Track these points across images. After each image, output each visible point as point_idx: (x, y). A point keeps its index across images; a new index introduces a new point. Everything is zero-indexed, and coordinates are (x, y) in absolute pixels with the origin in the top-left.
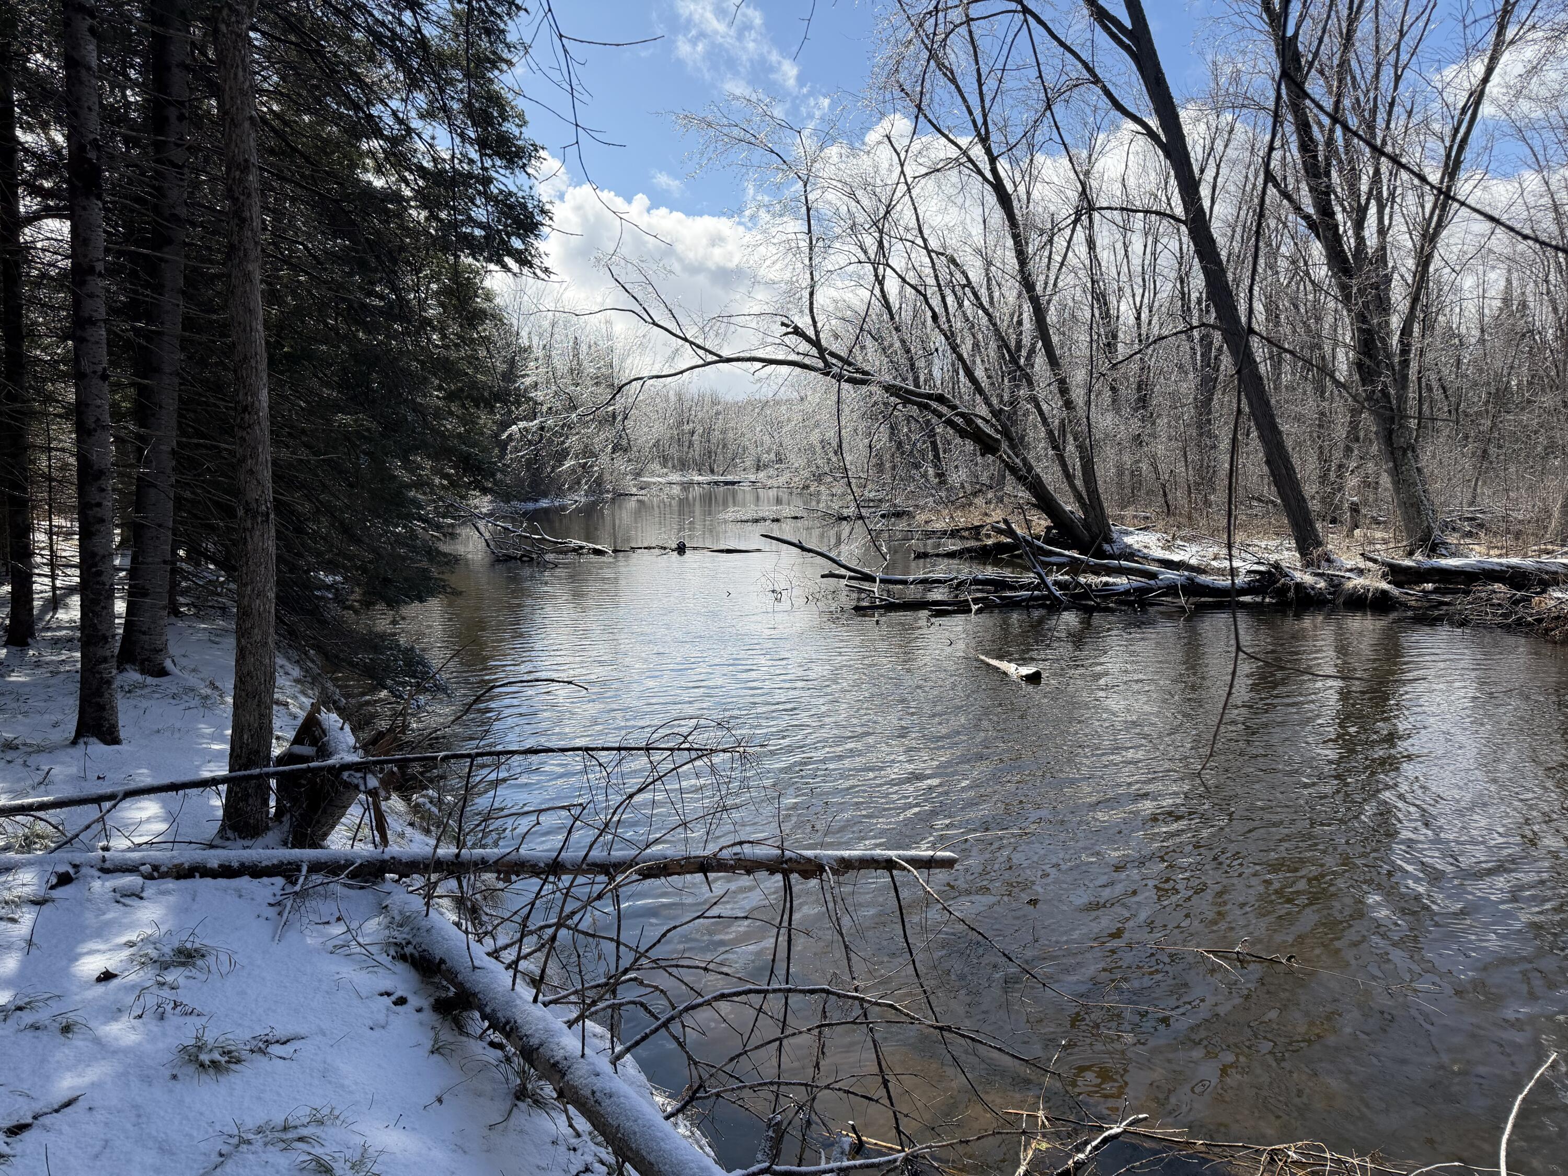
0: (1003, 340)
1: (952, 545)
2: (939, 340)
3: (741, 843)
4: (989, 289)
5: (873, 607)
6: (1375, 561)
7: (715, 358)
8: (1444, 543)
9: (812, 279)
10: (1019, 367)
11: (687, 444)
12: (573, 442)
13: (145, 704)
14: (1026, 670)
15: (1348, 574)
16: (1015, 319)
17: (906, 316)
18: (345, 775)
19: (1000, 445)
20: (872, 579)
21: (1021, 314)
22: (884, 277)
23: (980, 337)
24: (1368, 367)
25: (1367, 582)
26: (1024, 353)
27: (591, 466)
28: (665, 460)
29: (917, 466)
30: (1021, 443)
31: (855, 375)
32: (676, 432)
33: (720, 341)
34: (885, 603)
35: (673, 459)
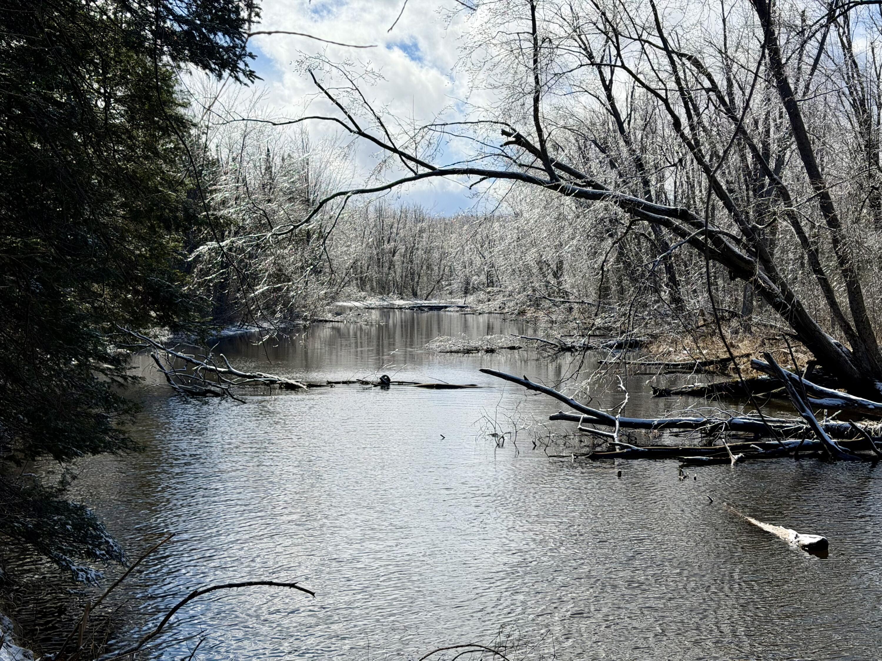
5: (613, 456)
7: (427, 170)
9: (537, 83)
11: (387, 265)
12: (266, 264)
14: (808, 539)
19: (754, 268)
20: (611, 423)
22: (611, 81)
28: (362, 284)
31: (585, 189)
32: (375, 252)
33: (433, 151)
34: (625, 450)
35: (371, 280)
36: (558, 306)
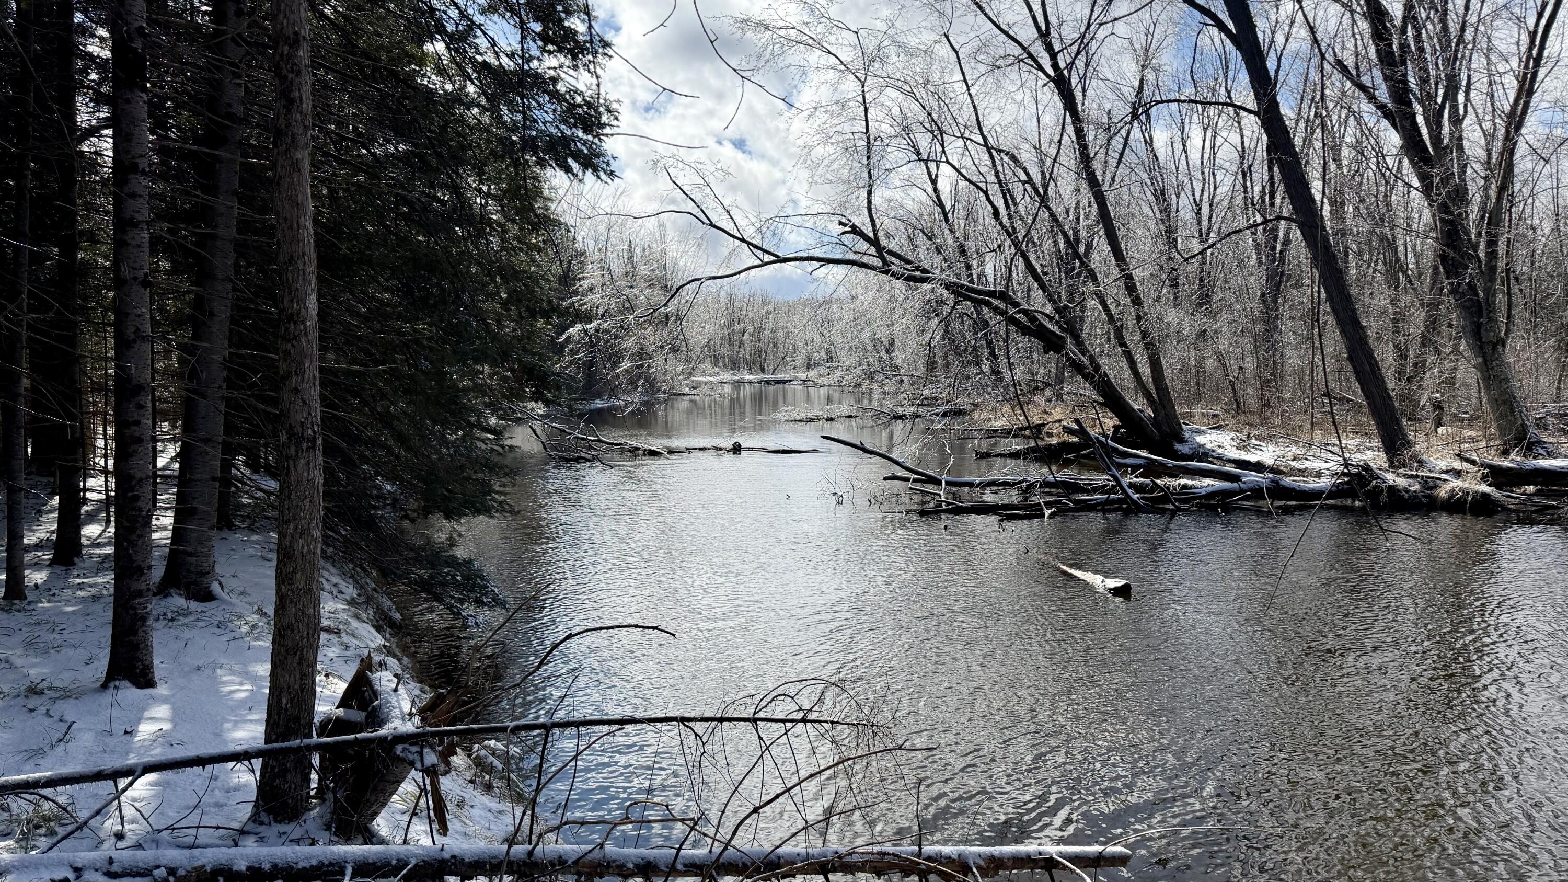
1: (1016, 445)
2: (1001, 238)
5: (940, 511)
6: (1473, 462)
7: (772, 258)
8: (1540, 442)
9: (870, 177)
11: (737, 343)
12: (629, 343)
13: (187, 634)
14: (1112, 583)
15: (1444, 476)
18: (399, 749)
19: (1065, 342)
20: (938, 482)
22: (937, 176)
24: (1453, 258)
25: (1466, 485)
27: (648, 368)
28: (716, 361)
31: (913, 273)
32: (726, 333)
33: (777, 241)
34: (951, 507)
35: (723, 357)
36: (890, 379)
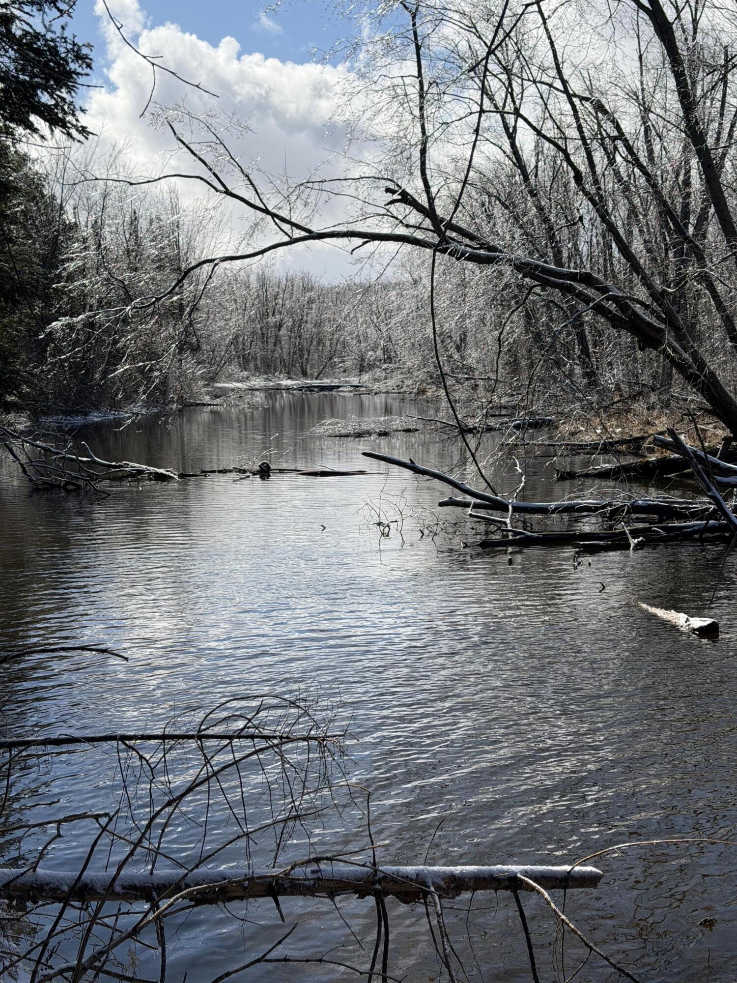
0: (664, 203)
1: (605, 464)
2: (584, 207)
3: (317, 860)
4: (648, 141)
5: (505, 543)
7: (303, 234)
9: (424, 133)
10: (687, 239)
11: (272, 340)
12: (128, 341)
14: (698, 622)
16: (681, 178)
17: (545, 176)
19: (663, 336)
20: (502, 507)
21: (688, 172)
23: (637, 201)
26: (693, 220)
27: (151, 370)
28: (245, 361)
29: (558, 364)
30: (690, 333)
31: (478, 251)
32: (258, 326)
33: (310, 212)
34: (518, 537)
35: (256, 359)
36: (462, 384)
